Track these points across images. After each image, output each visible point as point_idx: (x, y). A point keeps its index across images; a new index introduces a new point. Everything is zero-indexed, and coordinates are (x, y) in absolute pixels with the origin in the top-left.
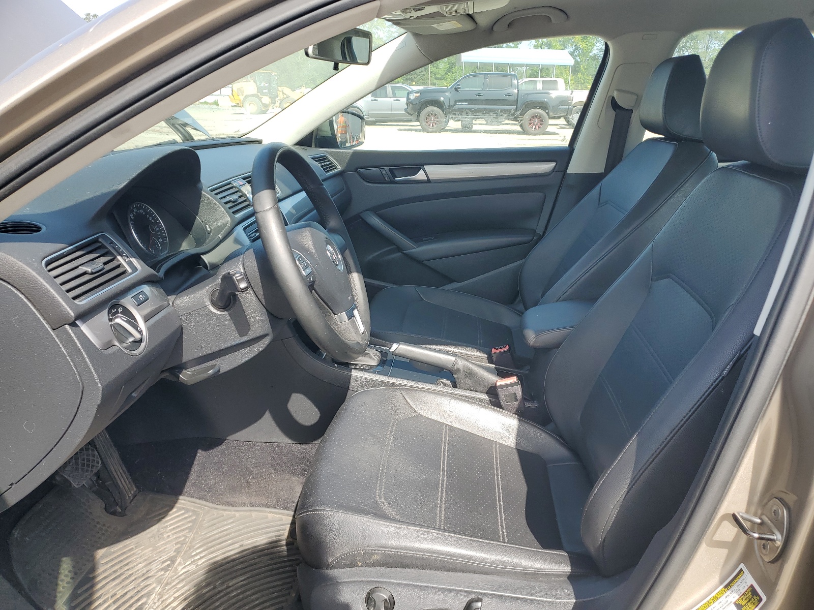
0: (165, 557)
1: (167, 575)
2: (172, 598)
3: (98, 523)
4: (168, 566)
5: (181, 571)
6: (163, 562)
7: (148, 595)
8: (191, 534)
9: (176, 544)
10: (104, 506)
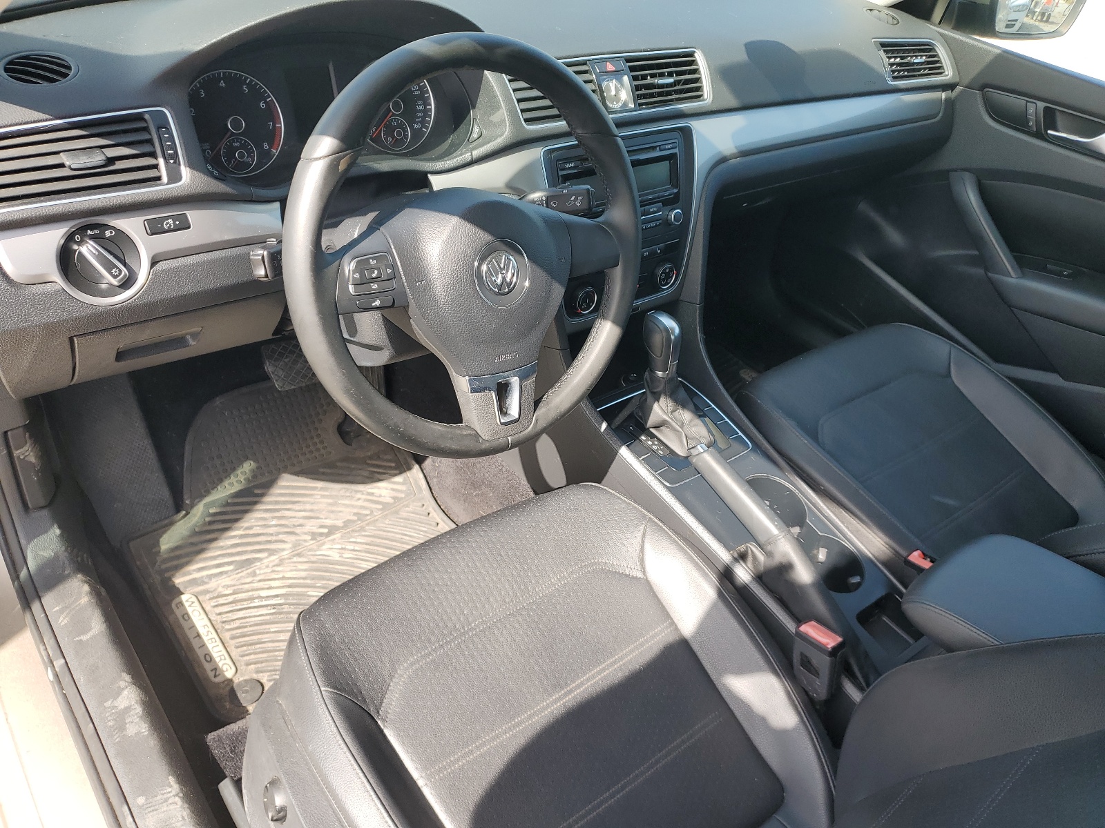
0: (328, 522)
1: (307, 544)
2: (280, 576)
3: (319, 436)
4: (321, 534)
5: (324, 551)
6: (322, 527)
7: (272, 552)
8: (380, 512)
9: (355, 514)
10: (340, 421)
